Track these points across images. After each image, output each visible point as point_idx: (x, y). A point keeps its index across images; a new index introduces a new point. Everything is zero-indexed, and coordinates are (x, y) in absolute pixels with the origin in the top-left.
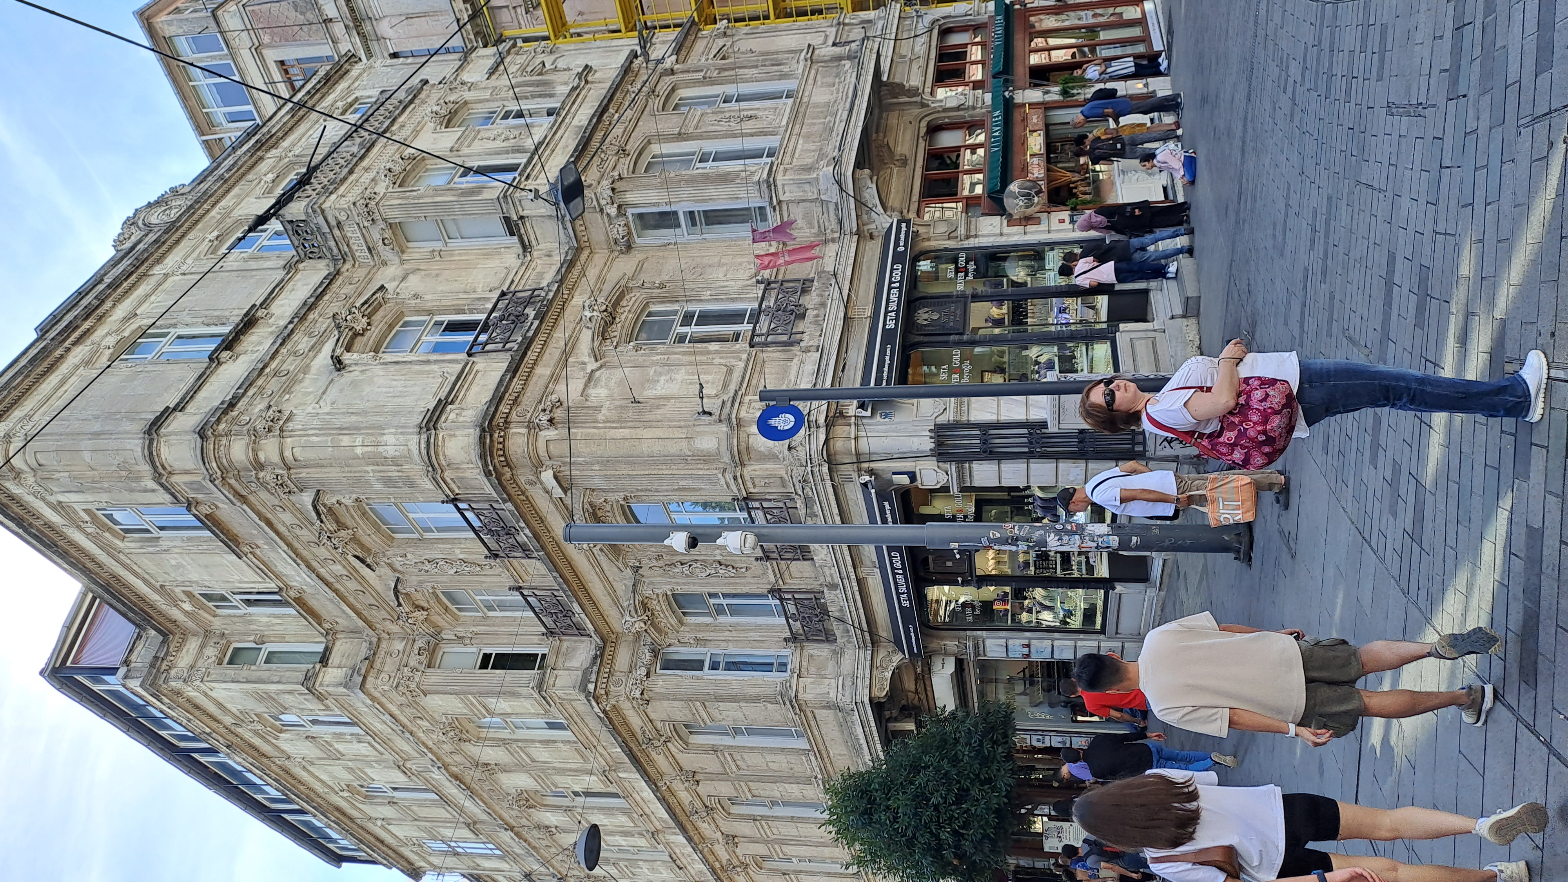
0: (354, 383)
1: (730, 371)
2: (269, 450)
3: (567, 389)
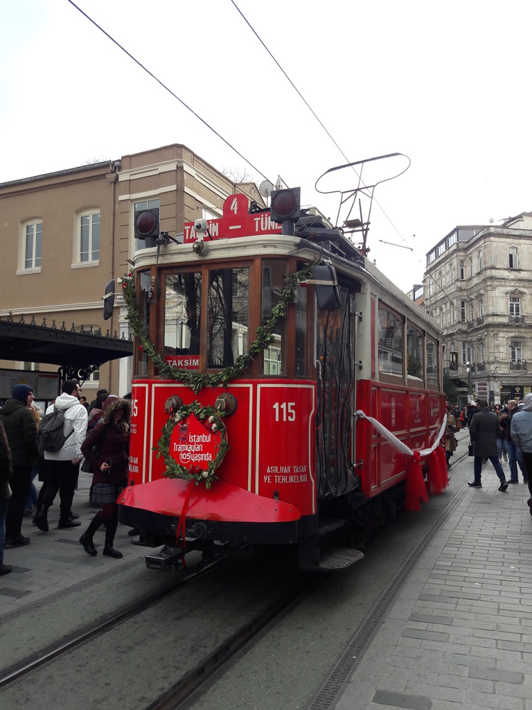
0: (503, 297)
1: (505, 360)
2: (489, 288)
3: (501, 334)
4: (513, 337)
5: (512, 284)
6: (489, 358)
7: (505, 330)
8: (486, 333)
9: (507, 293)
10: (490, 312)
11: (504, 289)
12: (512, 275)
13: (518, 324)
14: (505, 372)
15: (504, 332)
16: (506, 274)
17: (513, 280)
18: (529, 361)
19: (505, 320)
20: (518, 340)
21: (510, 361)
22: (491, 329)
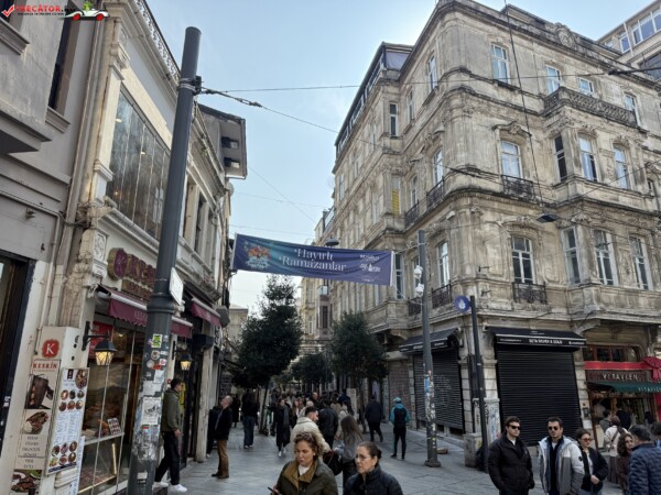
0: (486, 136)
1: (500, 276)
2: (456, 113)
3: (488, 216)
4: (514, 225)
5: (504, 112)
6: (463, 271)
7: (496, 205)
8: (452, 213)
9: (494, 128)
10: (461, 164)
11: (487, 121)
12: (503, 95)
13: (522, 196)
14: (504, 306)
15: (493, 210)
16: (490, 90)
17: (505, 104)
18: (551, 285)
19: (495, 186)
20: (524, 232)
21: (513, 279)
22: (465, 201)
